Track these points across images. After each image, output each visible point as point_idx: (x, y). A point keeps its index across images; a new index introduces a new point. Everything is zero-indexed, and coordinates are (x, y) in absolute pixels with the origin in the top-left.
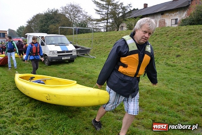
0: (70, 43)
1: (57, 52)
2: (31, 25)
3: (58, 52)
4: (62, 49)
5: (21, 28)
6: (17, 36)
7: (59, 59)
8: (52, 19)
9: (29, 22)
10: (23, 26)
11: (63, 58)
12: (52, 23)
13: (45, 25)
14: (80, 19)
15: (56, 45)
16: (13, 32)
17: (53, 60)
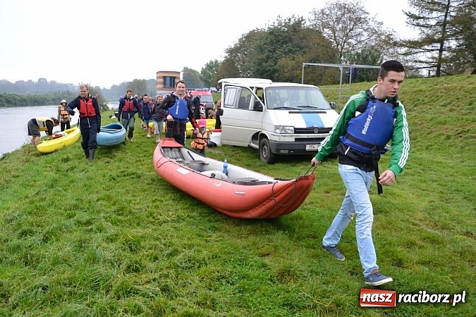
0: (328, 106)
1: (292, 128)
2: (235, 57)
3: (295, 129)
4: (307, 123)
5: (211, 66)
6: (202, 83)
7: (296, 148)
8: (287, 42)
9: (231, 51)
10: (216, 61)
11: (308, 148)
12: (285, 53)
13: (268, 58)
14: (360, 42)
15: (291, 110)
16: (192, 74)
17: (282, 152)
